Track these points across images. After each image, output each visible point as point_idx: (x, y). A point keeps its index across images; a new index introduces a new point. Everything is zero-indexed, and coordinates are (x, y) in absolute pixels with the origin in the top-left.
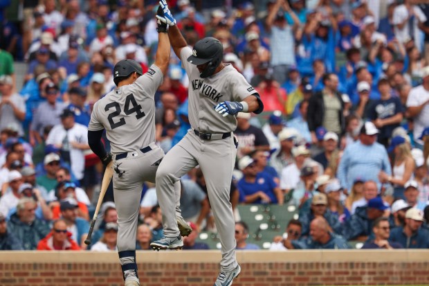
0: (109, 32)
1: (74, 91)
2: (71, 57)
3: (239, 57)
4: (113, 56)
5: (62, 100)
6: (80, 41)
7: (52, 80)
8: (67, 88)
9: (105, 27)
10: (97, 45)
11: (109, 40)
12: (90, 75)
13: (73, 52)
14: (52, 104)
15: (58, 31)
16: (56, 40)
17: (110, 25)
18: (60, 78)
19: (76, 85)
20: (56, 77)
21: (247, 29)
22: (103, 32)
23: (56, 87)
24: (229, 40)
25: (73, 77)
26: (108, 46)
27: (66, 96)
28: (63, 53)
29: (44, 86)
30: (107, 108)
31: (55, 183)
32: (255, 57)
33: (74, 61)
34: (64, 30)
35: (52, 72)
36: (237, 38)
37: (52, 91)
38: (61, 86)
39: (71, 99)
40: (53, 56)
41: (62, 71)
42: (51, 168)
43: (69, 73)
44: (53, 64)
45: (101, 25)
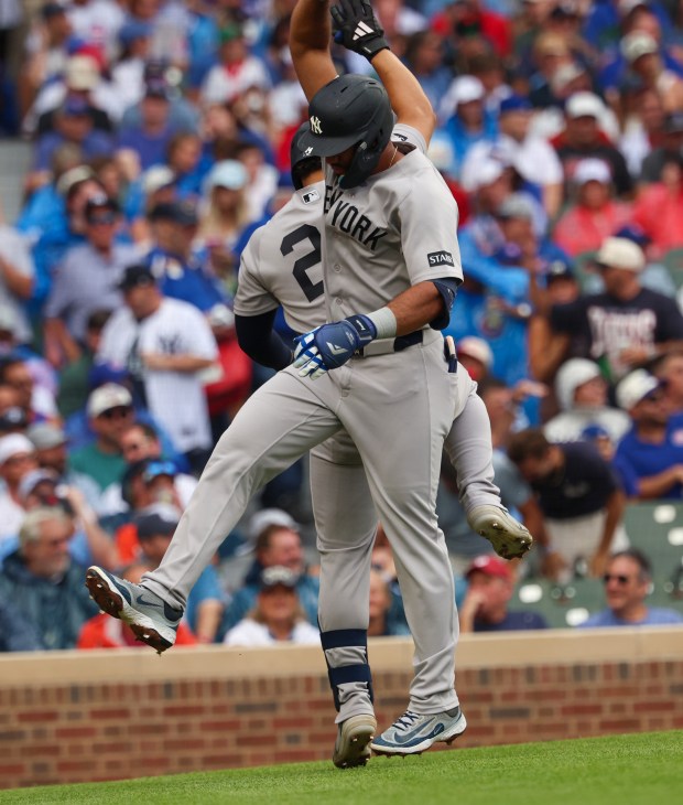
1: (162, 211)
2: (150, 122)
4: (264, 115)
5: (129, 239)
6: (174, 77)
7: (102, 186)
8: (143, 204)
9: (240, 36)
10: (220, 85)
11: (253, 71)
12: (203, 168)
13: (156, 110)
14: (103, 250)
15: (111, 51)
16: (106, 75)
17: (253, 31)
18: (123, 180)
20: (110, 176)
21: (626, 25)
22: (236, 50)
23: (113, 205)
25: (158, 176)
26: (253, 89)
27: (141, 227)
28: (127, 112)
29: (79, 203)
30: (287, 246)
31: (120, 466)
33: (158, 132)
34: (129, 46)
35: (99, 165)
37: (103, 215)
38: (128, 200)
39: (154, 234)
41: (128, 159)
42: (107, 427)
43: (146, 164)
44: (101, 142)
45: (230, 30)
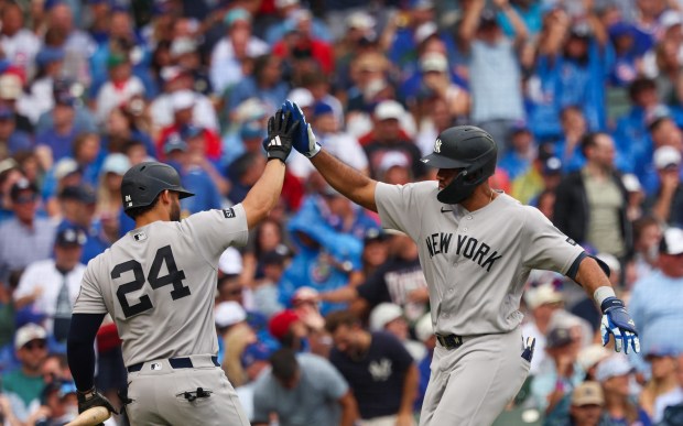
0: (137, 70)
1: (69, 193)
2: (60, 125)
3: (407, 108)
4: (147, 119)
5: (46, 214)
6: (77, 91)
7: (24, 173)
8: (56, 187)
11: (134, 86)
12: (100, 160)
13: (63, 114)
14: (27, 222)
15: (31, 71)
16: (27, 90)
17: (137, 55)
18: (40, 168)
19: (74, 182)
20: (30, 166)
21: (421, 49)
22: (123, 71)
23: (33, 188)
24: (386, 75)
25: (67, 166)
26: (135, 97)
27: (54, 204)
28: (43, 117)
29: (7, 187)
30: (116, 272)
31: (39, 386)
32: (440, 107)
33: (67, 131)
34: (43, 68)
35: (22, 158)
36: (401, 69)
37: (26, 196)
38: (43, 185)
39: (64, 210)
40: (23, 123)
41: (44, 153)
42: (29, 356)
43: (57, 157)
44: (23, 140)
45: (119, 56)
